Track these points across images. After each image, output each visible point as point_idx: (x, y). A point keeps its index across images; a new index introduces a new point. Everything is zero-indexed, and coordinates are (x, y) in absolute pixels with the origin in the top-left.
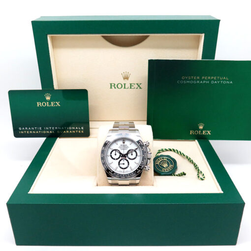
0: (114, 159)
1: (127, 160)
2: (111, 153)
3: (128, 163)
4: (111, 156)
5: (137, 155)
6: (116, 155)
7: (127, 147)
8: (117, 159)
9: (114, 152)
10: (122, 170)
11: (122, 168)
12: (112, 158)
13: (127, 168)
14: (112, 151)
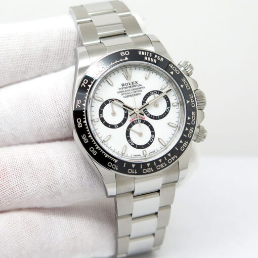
0: (112, 127)
1: (147, 123)
2: (101, 112)
3: (152, 128)
4: (102, 120)
5: (169, 105)
6: (114, 114)
7: (141, 87)
8: (120, 125)
9: (108, 108)
10: (139, 151)
11: (140, 147)
12: (107, 124)
13: (150, 143)
14: (103, 106)
